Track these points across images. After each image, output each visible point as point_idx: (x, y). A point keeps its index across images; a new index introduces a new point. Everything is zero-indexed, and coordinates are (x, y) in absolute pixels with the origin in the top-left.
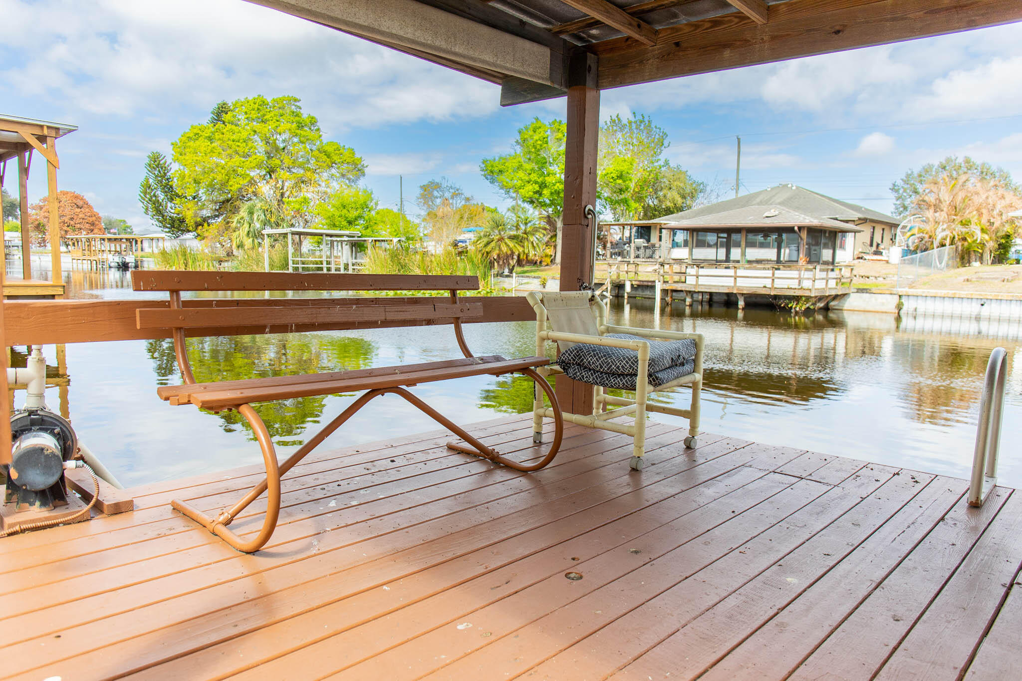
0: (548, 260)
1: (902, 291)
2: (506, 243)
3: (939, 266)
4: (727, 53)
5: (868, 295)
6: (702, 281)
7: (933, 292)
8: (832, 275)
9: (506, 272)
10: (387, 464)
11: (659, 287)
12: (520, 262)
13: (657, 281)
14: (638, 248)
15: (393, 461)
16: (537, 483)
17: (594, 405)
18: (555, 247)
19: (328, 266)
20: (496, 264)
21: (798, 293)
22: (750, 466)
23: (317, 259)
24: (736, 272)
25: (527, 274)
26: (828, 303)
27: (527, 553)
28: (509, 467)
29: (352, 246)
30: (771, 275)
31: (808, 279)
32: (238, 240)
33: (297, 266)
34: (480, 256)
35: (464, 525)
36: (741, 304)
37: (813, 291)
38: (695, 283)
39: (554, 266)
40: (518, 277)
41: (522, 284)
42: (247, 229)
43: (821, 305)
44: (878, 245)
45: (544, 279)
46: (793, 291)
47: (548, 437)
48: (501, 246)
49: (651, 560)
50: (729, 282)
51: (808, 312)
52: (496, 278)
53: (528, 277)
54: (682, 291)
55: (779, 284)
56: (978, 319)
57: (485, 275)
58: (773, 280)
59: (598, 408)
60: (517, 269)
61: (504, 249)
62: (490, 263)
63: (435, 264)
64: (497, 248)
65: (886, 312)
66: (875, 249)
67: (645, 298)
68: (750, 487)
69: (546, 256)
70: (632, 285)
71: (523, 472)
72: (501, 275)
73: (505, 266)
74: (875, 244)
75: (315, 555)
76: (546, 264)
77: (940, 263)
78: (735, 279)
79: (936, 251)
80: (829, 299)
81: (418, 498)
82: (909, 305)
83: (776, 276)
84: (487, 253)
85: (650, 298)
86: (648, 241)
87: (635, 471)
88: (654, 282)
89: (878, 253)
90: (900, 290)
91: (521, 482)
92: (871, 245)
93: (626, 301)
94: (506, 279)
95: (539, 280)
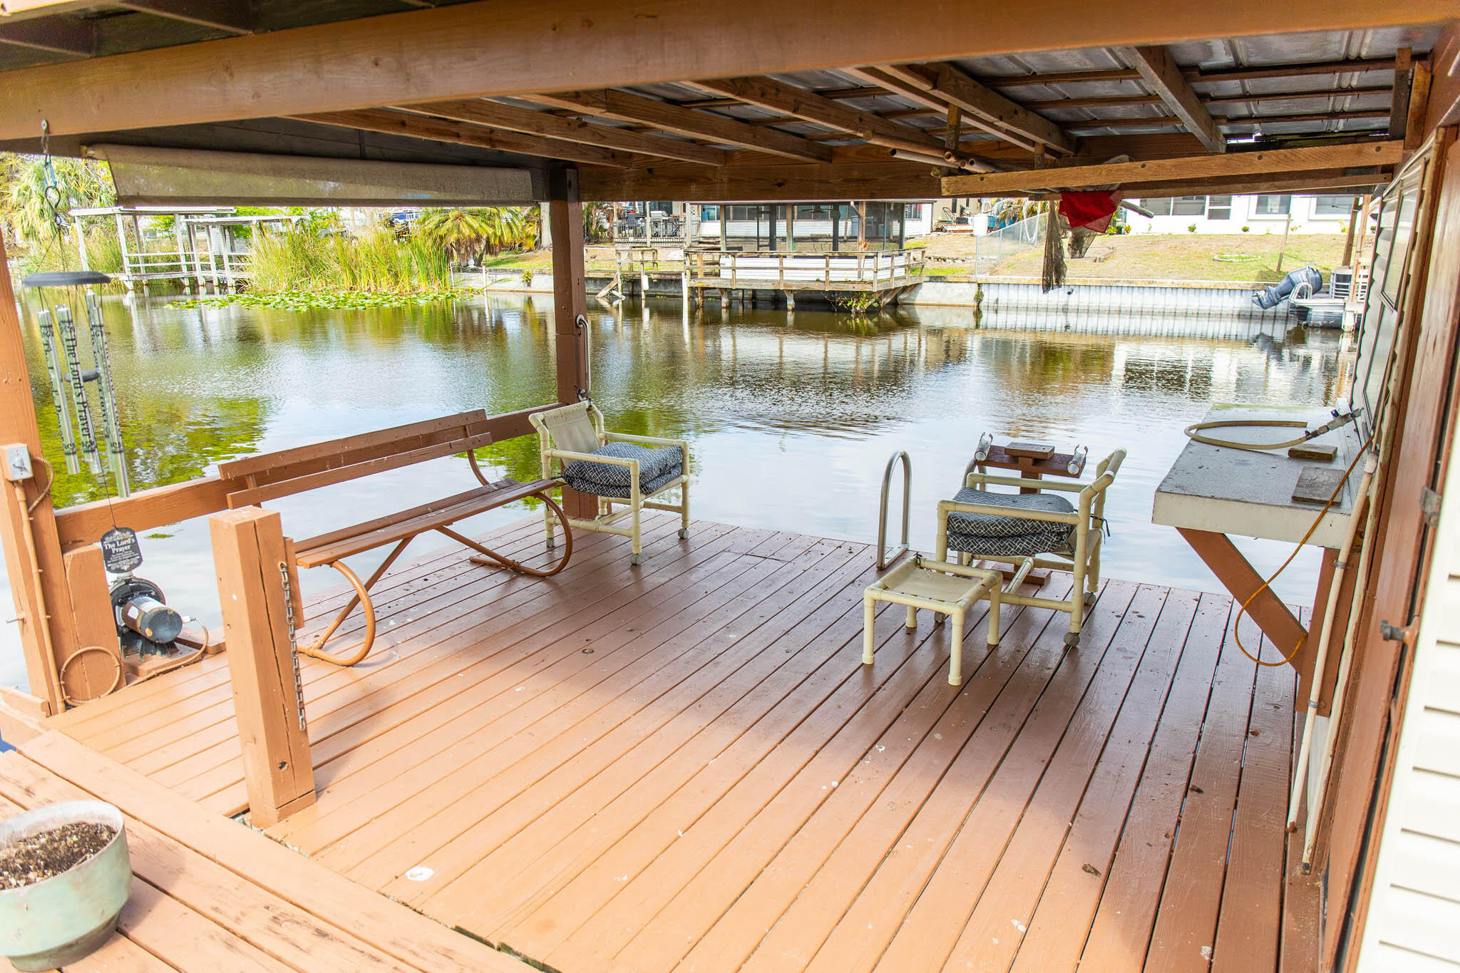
0: (531, 243)
1: (981, 278)
2: (467, 223)
3: (1029, 239)
4: (693, 187)
5: (942, 284)
6: (740, 274)
7: (1016, 278)
8: (900, 261)
9: (472, 264)
10: (420, 584)
11: (686, 283)
12: (490, 249)
13: (683, 274)
14: (656, 224)
15: (426, 580)
16: (554, 585)
17: (599, 505)
18: (540, 223)
19: (188, 263)
20: (455, 253)
21: (858, 288)
22: (729, 551)
23: (169, 254)
24: (781, 263)
25: (502, 267)
26: (896, 297)
27: (553, 640)
28: (530, 574)
29: (224, 229)
30: (824, 266)
31: (869, 269)
32: (25, 224)
33: (138, 265)
34: (430, 243)
35: (503, 627)
36: (791, 303)
37: (875, 284)
38: (731, 277)
39: (540, 252)
40: (490, 271)
41: (496, 282)
42: (38, 206)
43: (887, 300)
44: (962, 209)
45: (528, 274)
46: (852, 285)
47: (560, 540)
48: (461, 227)
49: (641, 634)
50: (775, 275)
51: (871, 312)
52: (457, 275)
53: (505, 270)
54: (715, 288)
55: (834, 276)
56: (1065, 310)
57: (441, 270)
58: (827, 272)
59: (603, 508)
60: (488, 258)
61: (466, 231)
62: (446, 252)
63: (363, 256)
64: (456, 231)
65: (964, 306)
66: (958, 216)
67: (669, 296)
68: (723, 570)
69: (528, 237)
70: (650, 281)
71: (542, 577)
72: (462, 269)
73: (468, 255)
74: (958, 209)
75: (399, 661)
76: (528, 248)
77: (1031, 236)
78: (781, 271)
79: (1026, 220)
80: (896, 292)
81: (460, 610)
82: (989, 296)
83: (831, 266)
84: (441, 238)
85: (675, 297)
86: (669, 211)
87: (635, 566)
88: (679, 274)
89: (962, 221)
90: (978, 276)
91: (541, 586)
92: (954, 210)
93: (643, 302)
94: (473, 275)
95: (522, 275)
